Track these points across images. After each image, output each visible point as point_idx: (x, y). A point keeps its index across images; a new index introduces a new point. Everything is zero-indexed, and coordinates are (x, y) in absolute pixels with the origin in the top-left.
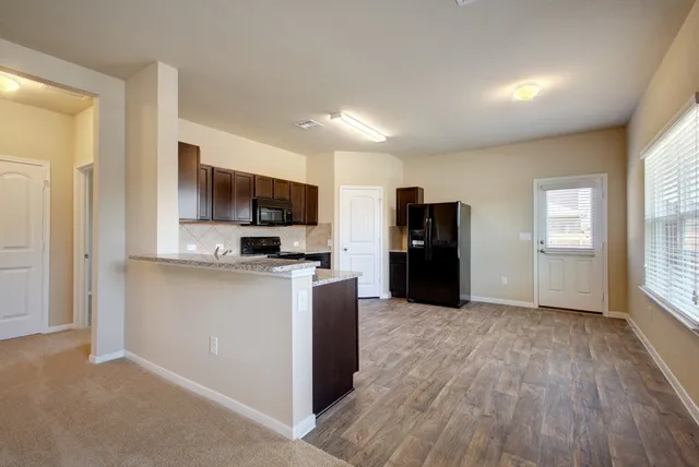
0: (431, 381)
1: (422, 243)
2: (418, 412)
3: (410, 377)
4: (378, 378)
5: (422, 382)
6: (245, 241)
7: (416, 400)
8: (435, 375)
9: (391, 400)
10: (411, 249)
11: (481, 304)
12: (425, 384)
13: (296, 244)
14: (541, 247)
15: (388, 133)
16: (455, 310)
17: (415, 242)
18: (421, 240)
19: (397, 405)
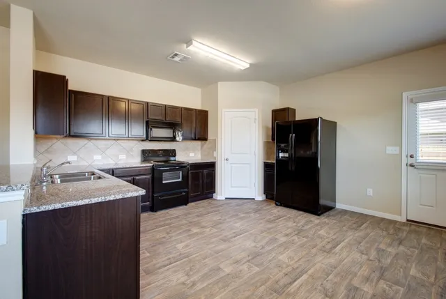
0: (295, 266)
1: (287, 155)
2: (275, 294)
3: (279, 260)
4: (253, 259)
5: (288, 266)
6: (144, 152)
7: (277, 282)
8: (300, 263)
9: (257, 279)
10: (278, 160)
11: (345, 212)
12: (289, 269)
13: (192, 155)
14: (411, 161)
15: (250, 61)
16: (313, 218)
17: (281, 155)
18: (287, 152)
19: (259, 284)
